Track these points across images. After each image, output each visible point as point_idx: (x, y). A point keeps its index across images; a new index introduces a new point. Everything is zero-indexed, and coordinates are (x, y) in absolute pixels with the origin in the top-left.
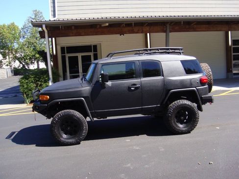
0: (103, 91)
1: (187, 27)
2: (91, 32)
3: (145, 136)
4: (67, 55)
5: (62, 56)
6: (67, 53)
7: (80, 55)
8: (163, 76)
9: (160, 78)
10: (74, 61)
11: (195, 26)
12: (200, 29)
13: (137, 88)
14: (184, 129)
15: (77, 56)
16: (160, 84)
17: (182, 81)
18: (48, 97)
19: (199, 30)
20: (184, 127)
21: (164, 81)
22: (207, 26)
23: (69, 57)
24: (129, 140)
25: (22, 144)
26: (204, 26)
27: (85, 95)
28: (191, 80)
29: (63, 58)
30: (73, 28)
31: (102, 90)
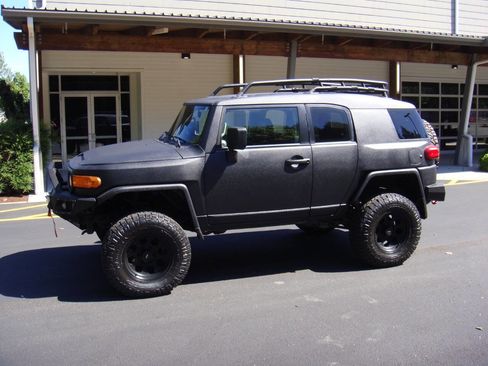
0: (230, 169)
1: (332, 47)
2: (133, 44)
3: (308, 272)
4: (63, 95)
5: (51, 95)
6: (63, 89)
7: (91, 96)
8: (355, 140)
9: (350, 144)
10: (77, 108)
11: (347, 48)
12: (356, 55)
13: (303, 165)
14: (392, 256)
15: (85, 99)
16: (350, 158)
17: (393, 154)
18: (99, 180)
19: (352, 55)
20: (395, 253)
21: (357, 150)
22: (370, 48)
23: (67, 99)
24: (282, 283)
25: (18, 295)
26: (364, 48)
27: (188, 178)
28: (408, 151)
29: (54, 100)
30: (96, 30)
31: (228, 168)
